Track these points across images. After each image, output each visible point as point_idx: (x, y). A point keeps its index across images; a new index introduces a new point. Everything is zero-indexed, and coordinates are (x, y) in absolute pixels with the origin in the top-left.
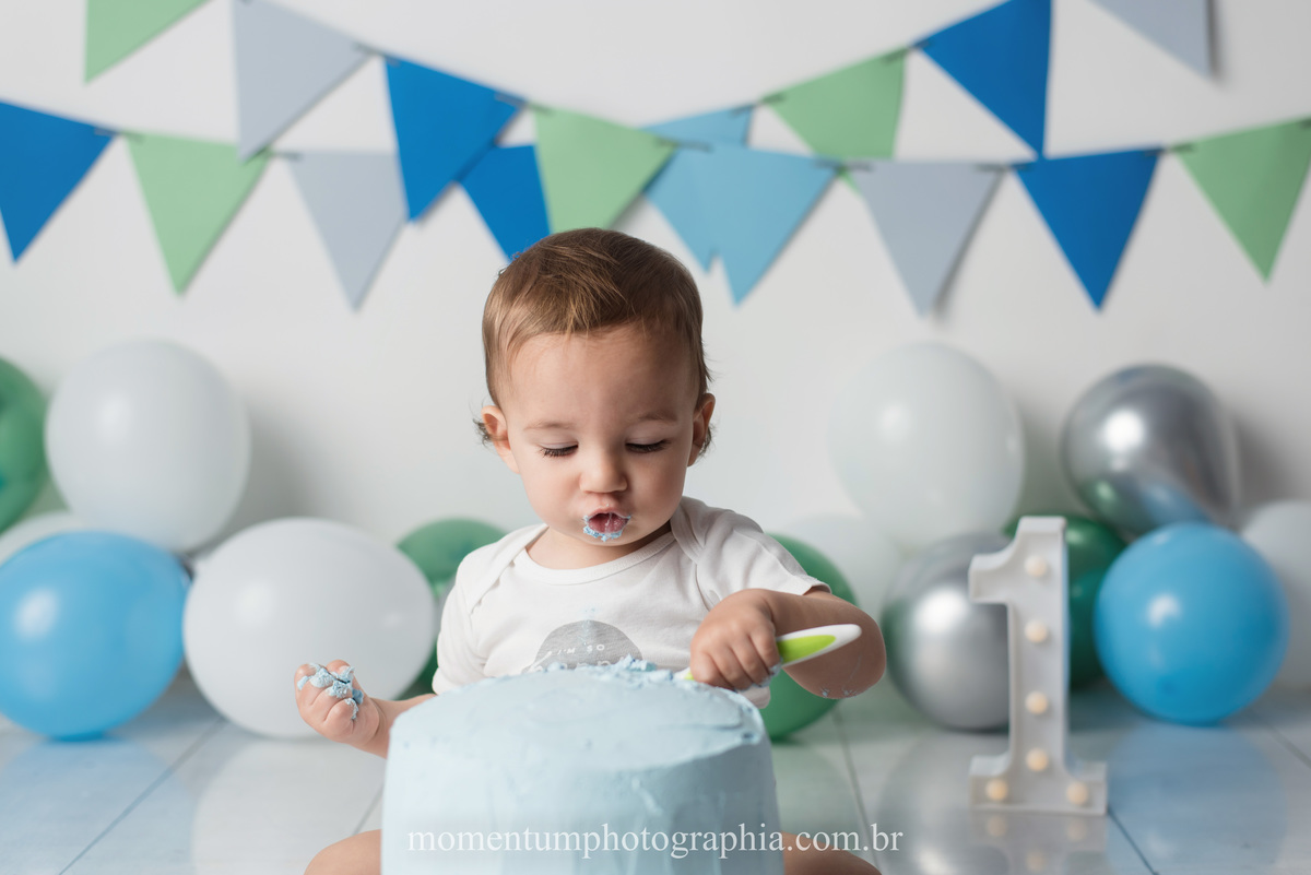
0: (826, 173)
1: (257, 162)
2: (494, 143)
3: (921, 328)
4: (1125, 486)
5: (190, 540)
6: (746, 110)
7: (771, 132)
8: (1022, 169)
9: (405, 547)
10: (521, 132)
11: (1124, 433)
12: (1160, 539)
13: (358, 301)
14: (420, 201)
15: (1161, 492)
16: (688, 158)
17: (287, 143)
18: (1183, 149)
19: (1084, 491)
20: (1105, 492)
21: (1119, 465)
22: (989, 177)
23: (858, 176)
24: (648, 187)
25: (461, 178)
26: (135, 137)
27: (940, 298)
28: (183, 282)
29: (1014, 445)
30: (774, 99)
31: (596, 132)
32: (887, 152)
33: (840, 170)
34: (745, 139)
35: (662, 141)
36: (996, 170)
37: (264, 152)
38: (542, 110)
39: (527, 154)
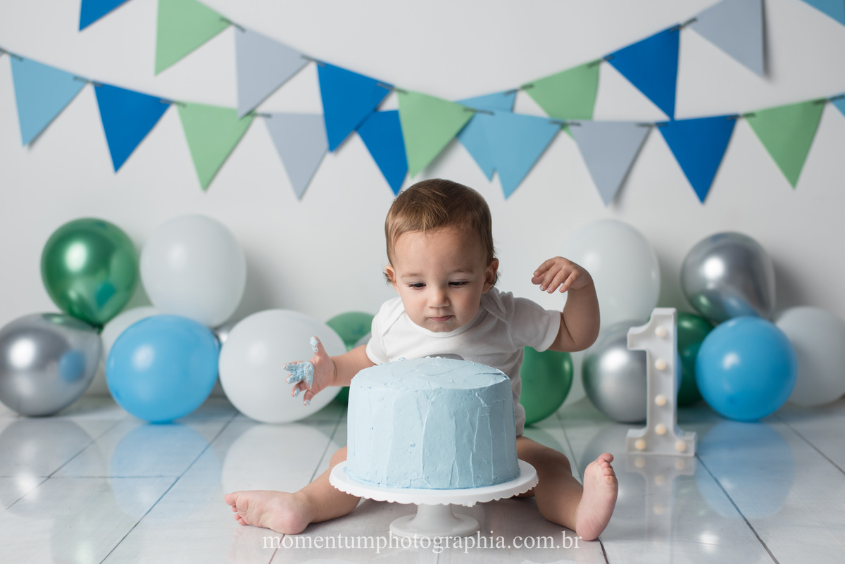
0: (556, 127)
1: (249, 118)
2: (376, 109)
3: (607, 212)
4: (714, 297)
5: (216, 321)
6: (513, 92)
7: (526, 105)
8: (661, 126)
9: (331, 324)
10: (391, 104)
11: (714, 269)
12: (731, 324)
13: (301, 196)
14: (335, 141)
15: (733, 301)
16: (480, 118)
17: (262, 109)
18: (749, 116)
19: (693, 301)
20: (704, 300)
21: (711, 286)
22: (645, 130)
23: (573, 129)
24: (459, 134)
25: (357, 129)
26: (181, 105)
27: (617, 196)
28: (206, 186)
29: (655, 275)
30: (527, 87)
31: (431, 103)
32: (589, 117)
33: (563, 126)
34: (512, 109)
35: (467, 110)
36: (648, 126)
37: (251, 114)
38: (402, 92)
39: (394, 115)
